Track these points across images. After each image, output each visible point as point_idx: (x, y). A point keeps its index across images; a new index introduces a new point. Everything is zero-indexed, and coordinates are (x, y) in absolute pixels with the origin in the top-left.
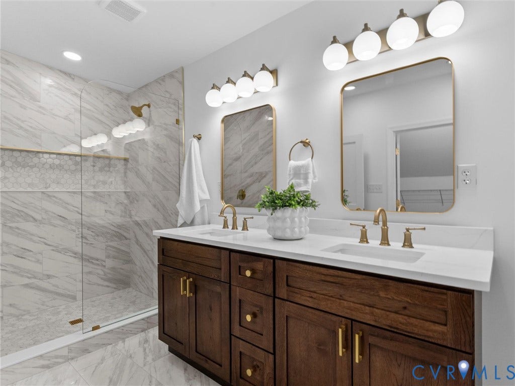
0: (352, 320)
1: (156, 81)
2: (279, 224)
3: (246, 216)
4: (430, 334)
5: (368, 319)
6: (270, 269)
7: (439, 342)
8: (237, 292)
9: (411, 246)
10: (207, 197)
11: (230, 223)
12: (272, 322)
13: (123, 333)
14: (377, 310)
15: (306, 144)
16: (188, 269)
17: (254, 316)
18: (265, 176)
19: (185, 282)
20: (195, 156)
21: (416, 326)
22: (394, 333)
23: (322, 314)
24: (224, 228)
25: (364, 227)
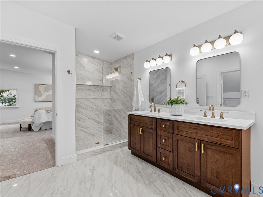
0: (201, 140)
1: (123, 58)
2: (174, 110)
3: (159, 108)
4: (227, 143)
5: (206, 140)
6: (172, 124)
7: (230, 146)
8: (159, 132)
9: (223, 118)
10: (144, 101)
11: (153, 110)
12: (172, 142)
13: (115, 147)
14: (209, 137)
15: (183, 82)
16: (140, 125)
17: (165, 140)
18: (162, 93)
19: (139, 129)
20: (139, 86)
21: (222, 141)
22: (215, 144)
23: (190, 138)
24: (151, 112)
25: (205, 111)
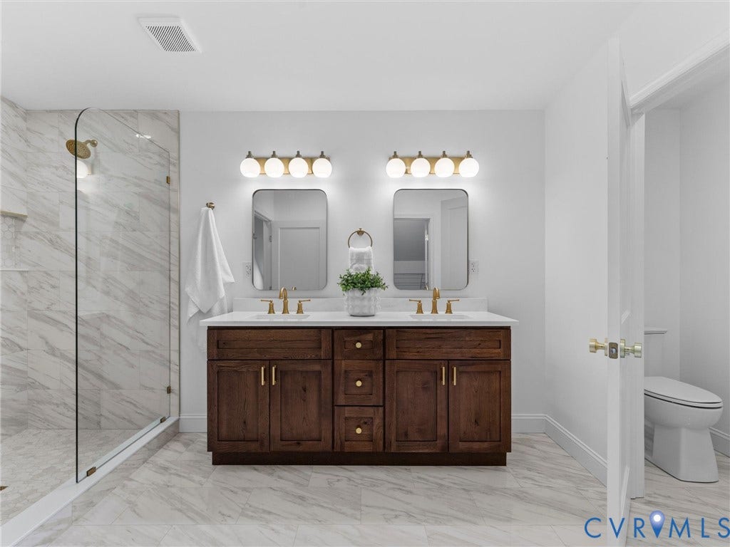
0: (448, 360)
3: (301, 300)
4: (493, 355)
5: (458, 356)
7: (497, 358)
8: (343, 365)
9: (451, 312)
12: (382, 380)
14: (465, 350)
16: (268, 357)
17: (364, 380)
19: (267, 371)
21: (485, 353)
22: (474, 360)
23: (426, 362)
24: (269, 313)
25: (420, 302)
